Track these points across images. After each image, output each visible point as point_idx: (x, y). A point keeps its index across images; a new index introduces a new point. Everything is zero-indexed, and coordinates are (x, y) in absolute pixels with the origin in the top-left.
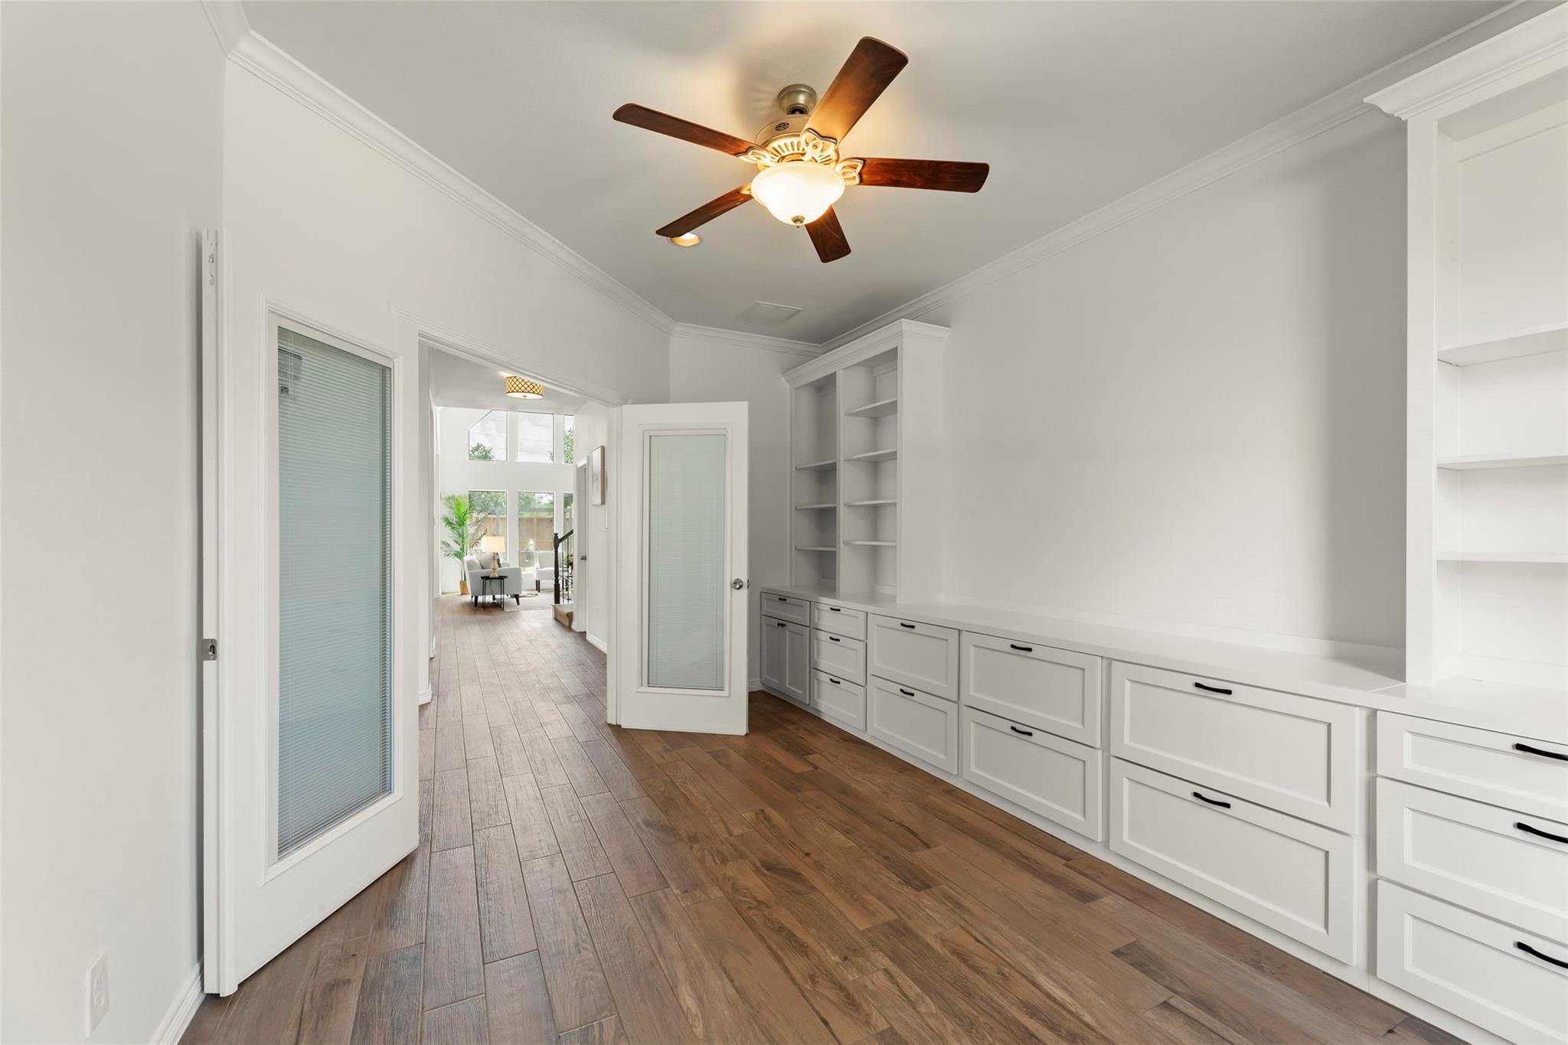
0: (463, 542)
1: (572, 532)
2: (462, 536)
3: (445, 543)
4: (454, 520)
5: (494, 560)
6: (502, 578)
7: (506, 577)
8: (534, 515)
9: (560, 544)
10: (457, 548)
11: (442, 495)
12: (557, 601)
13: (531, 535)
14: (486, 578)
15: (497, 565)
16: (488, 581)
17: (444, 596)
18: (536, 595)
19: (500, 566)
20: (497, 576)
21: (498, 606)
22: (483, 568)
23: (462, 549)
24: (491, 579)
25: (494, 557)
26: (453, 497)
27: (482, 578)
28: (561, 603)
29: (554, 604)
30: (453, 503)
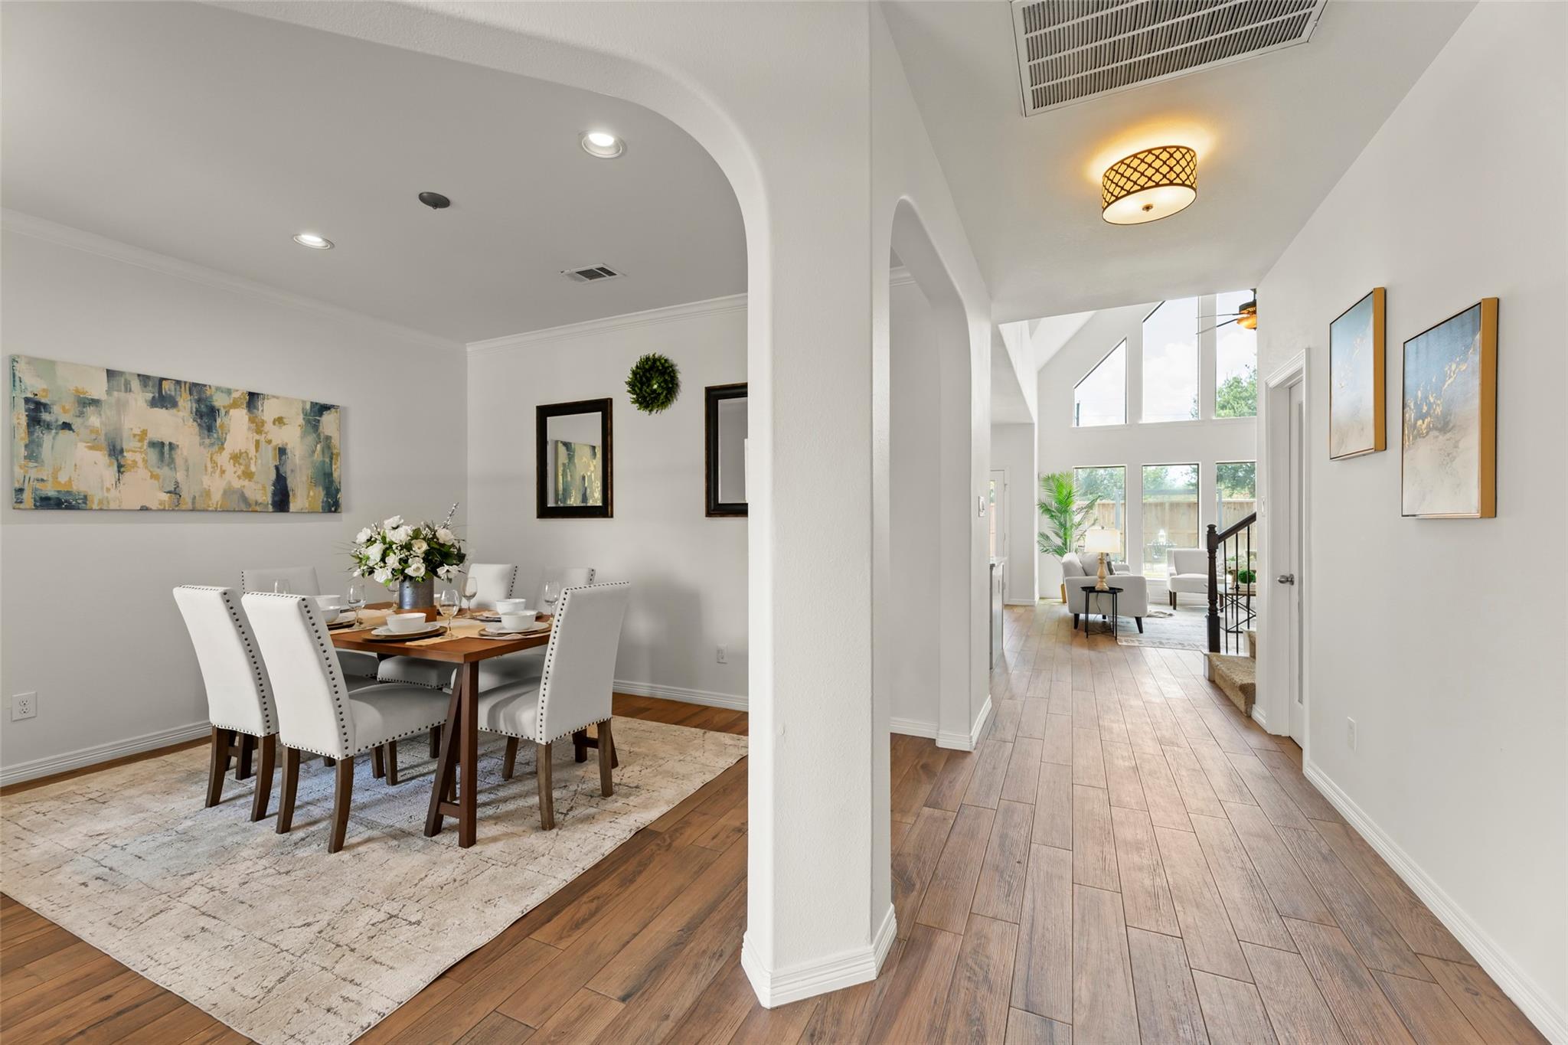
0: (1065, 534)
1: (1253, 518)
2: (1063, 526)
3: (1042, 535)
4: (1054, 505)
5: (1102, 563)
6: (1114, 591)
7: (1120, 590)
8: (1166, 499)
9: (1221, 545)
10: (1059, 542)
11: (1041, 475)
12: (1214, 645)
13: (1163, 524)
14: (1089, 590)
15: (1106, 571)
16: (1092, 595)
17: (1042, 602)
18: (1171, 615)
19: (1111, 572)
20: (1107, 588)
21: (1108, 631)
22: (1087, 575)
23: (1065, 544)
24: (1098, 592)
25: (1101, 560)
26: (1053, 477)
27: (1084, 589)
28: (1223, 652)
29: (1206, 651)
30: (1052, 484)
